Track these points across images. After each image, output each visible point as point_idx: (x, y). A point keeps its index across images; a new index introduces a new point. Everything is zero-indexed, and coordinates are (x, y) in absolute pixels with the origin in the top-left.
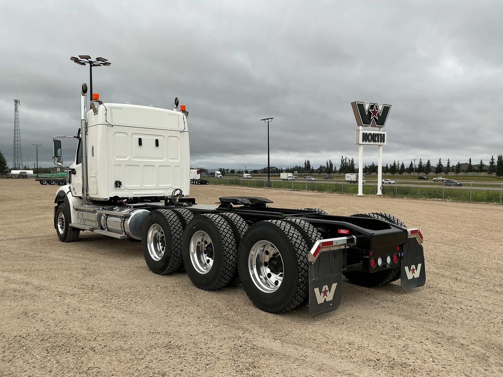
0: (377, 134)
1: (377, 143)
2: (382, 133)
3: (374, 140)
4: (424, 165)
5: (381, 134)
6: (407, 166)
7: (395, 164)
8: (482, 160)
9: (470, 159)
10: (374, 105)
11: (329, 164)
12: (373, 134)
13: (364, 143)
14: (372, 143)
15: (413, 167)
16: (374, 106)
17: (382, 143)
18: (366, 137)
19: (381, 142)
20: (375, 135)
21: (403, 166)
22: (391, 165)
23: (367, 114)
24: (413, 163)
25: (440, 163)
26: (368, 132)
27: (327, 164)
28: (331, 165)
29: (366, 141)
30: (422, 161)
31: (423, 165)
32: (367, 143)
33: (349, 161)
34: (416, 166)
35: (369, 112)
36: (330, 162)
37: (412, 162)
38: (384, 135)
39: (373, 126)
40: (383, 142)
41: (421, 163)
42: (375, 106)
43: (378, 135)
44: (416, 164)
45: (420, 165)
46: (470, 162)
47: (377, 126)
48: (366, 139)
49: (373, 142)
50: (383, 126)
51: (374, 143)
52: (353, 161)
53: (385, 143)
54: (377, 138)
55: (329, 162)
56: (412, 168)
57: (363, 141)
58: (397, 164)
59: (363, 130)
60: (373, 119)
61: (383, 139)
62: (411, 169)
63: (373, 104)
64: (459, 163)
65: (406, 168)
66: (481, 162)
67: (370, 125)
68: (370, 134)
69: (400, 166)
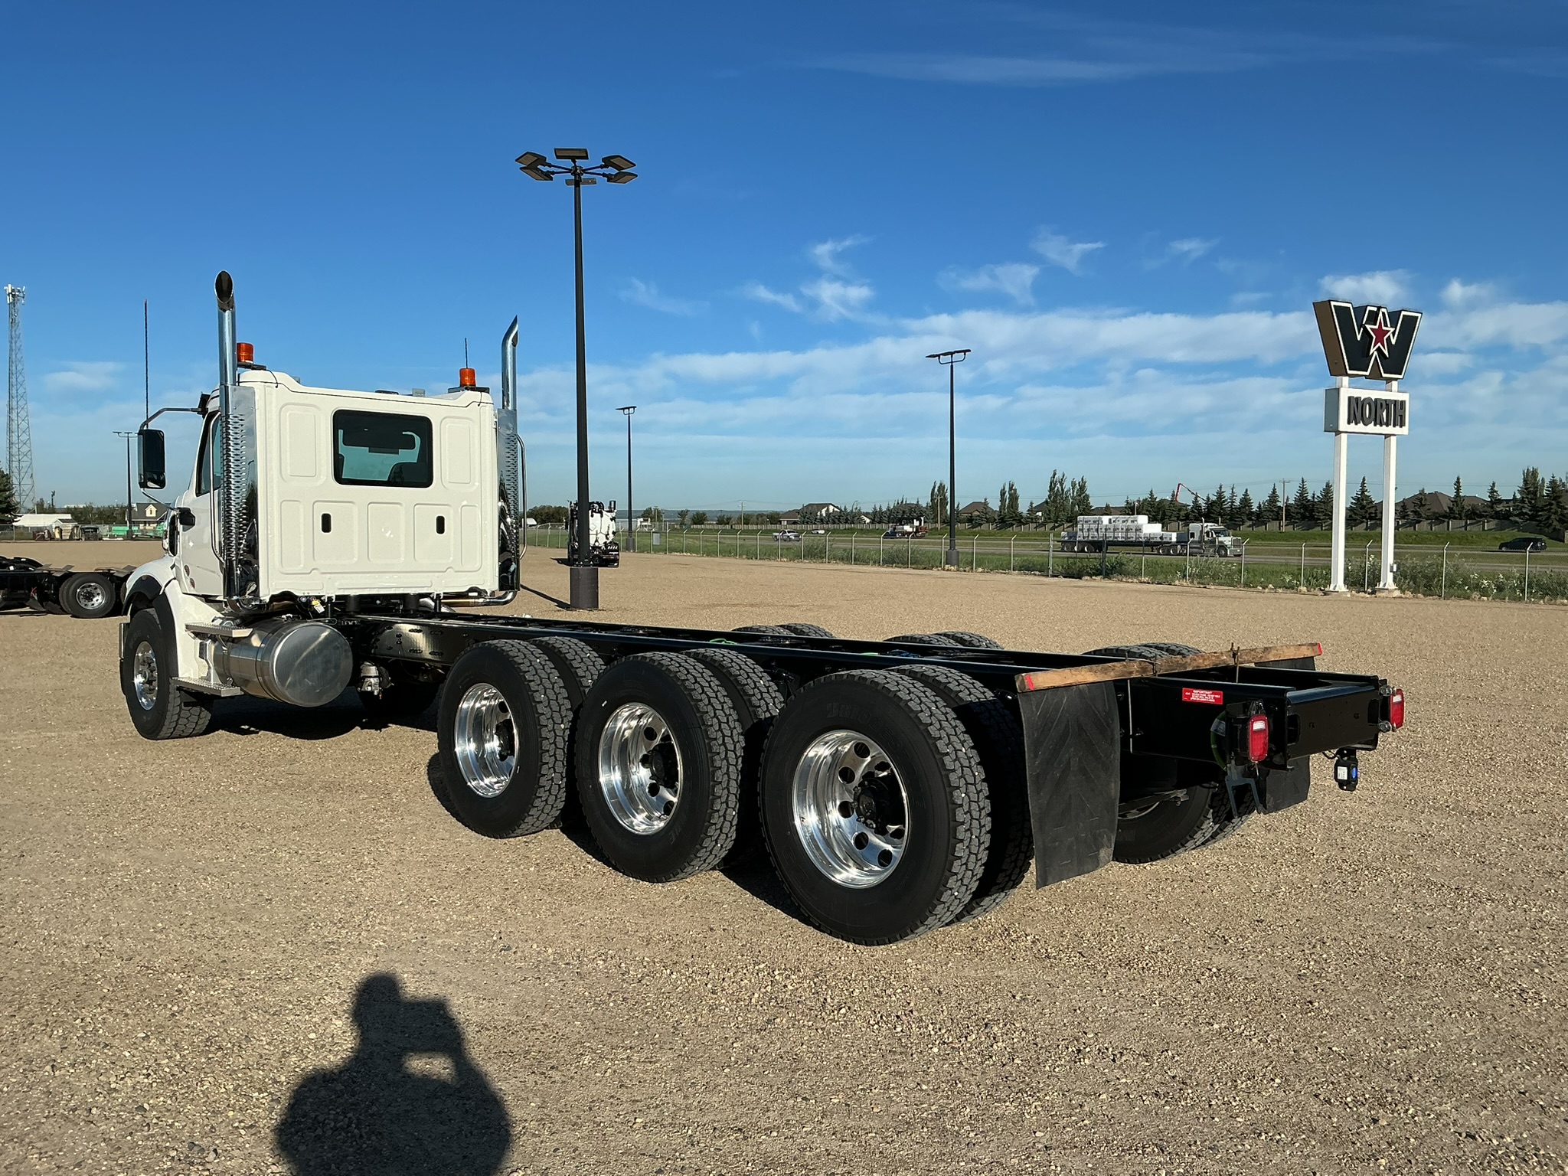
0: (1386, 400)
1: (1384, 430)
2: (1400, 397)
3: (1378, 421)
4: (1313, 498)
5: (1395, 401)
6: (1259, 499)
7: (1220, 495)
8: (1494, 484)
9: (1458, 479)
10: (1379, 308)
11: (1007, 495)
12: (1376, 399)
13: (1353, 427)
14: (1371, 428)
15: (1279, 504)
16: (1377, 313)
17: (1398, 427)
18: (1358, 410)
19: (1394, 426)
20: (1381, 404)
21: (1246, 501)
22: (1208, 498)
23: (1359, 339)
24: (1279, 492)
25: (1363, 491)
26: (1363, 394)
27: (1003, 494)
28: (1014, 498)
29: (1356, 424)
30: (1307, 485)
31: (1309, 498)
32: (1360, 427)
33: (1074, 485)
34: (1288, 500)
35: (1365, 330)
36: (1011, 488)
37: (1274, 489)
38: (1403, 403)
39: (1376, 375)
40: (1401, 427)
41: (1302, 491)
42: (1381, 315)
43: (1386, 404)
44: (1288, 495)
45: (1302, 500)
46: (1458, 489)
47: (1384, 375)
48: (1358, 415)
49: (1375, 425)
50: (1401, 377)
51: (1378, 429)
52: (1082, 488)
53: (1404, 431)
54: (1384, 414)
55: (1007, 489)
56: (1275, 506)
57: (1349, 423)
58: (1227, 495)
59: (1348, 389)
60: (1376, 353)
61: (1401, 416)
62: (1271, 511)
63: (1375, 309)
64: (1422, 492)
65: (1255, 508)
66: (1493, 491)
67: (1367, 373)
68: (1368, 400)
69: (1237, 503)
